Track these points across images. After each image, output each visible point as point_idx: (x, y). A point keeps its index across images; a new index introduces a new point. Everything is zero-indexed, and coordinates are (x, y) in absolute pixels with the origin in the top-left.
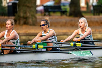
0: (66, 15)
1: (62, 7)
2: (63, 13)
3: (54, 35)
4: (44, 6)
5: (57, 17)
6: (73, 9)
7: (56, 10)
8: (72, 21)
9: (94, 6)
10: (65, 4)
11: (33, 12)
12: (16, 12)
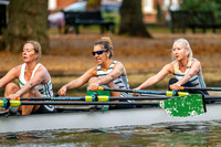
0: (113, 32)
1: (105, 15)
2: (107, 27)
3: (123, 75)
4: (66, 13)
5: (92, 36)
6: (127, 19)
7: (91, 21)
8: (125, 44)
9: (172, 13)
10: (110, 8)
11: (41, 25)
12: (5, 26)
